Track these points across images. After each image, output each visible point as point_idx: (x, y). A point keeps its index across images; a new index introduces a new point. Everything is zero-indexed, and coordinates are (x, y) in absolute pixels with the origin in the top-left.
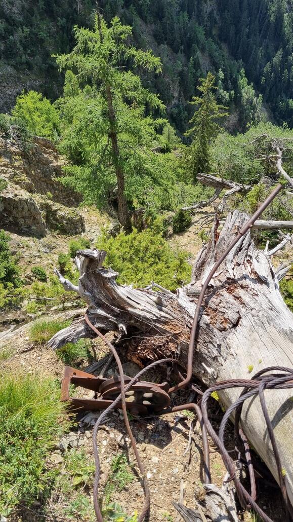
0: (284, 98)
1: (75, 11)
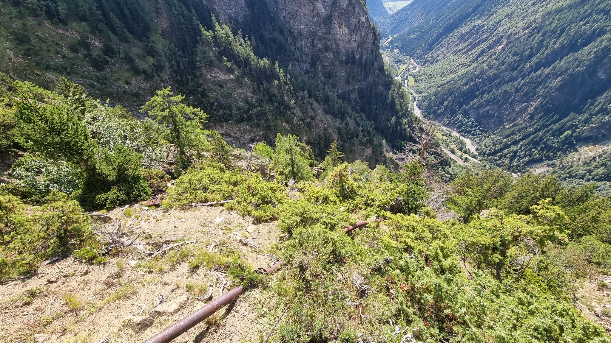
0: (399, 141)
1: (284, 100)
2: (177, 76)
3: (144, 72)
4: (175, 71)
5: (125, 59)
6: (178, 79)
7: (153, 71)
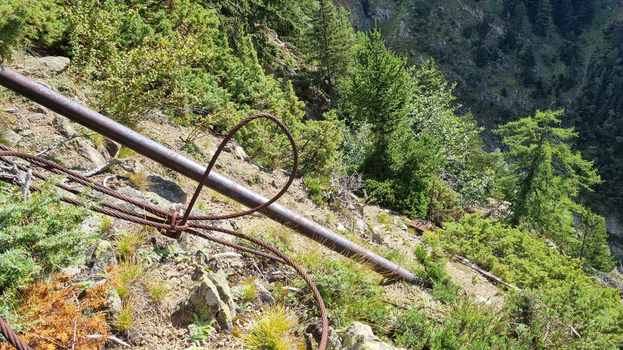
2: (589, 104)
3: (539, 85)
4: (592, 95)
5: (523, 58)
6: (588, 110)
7: (554, 86)
